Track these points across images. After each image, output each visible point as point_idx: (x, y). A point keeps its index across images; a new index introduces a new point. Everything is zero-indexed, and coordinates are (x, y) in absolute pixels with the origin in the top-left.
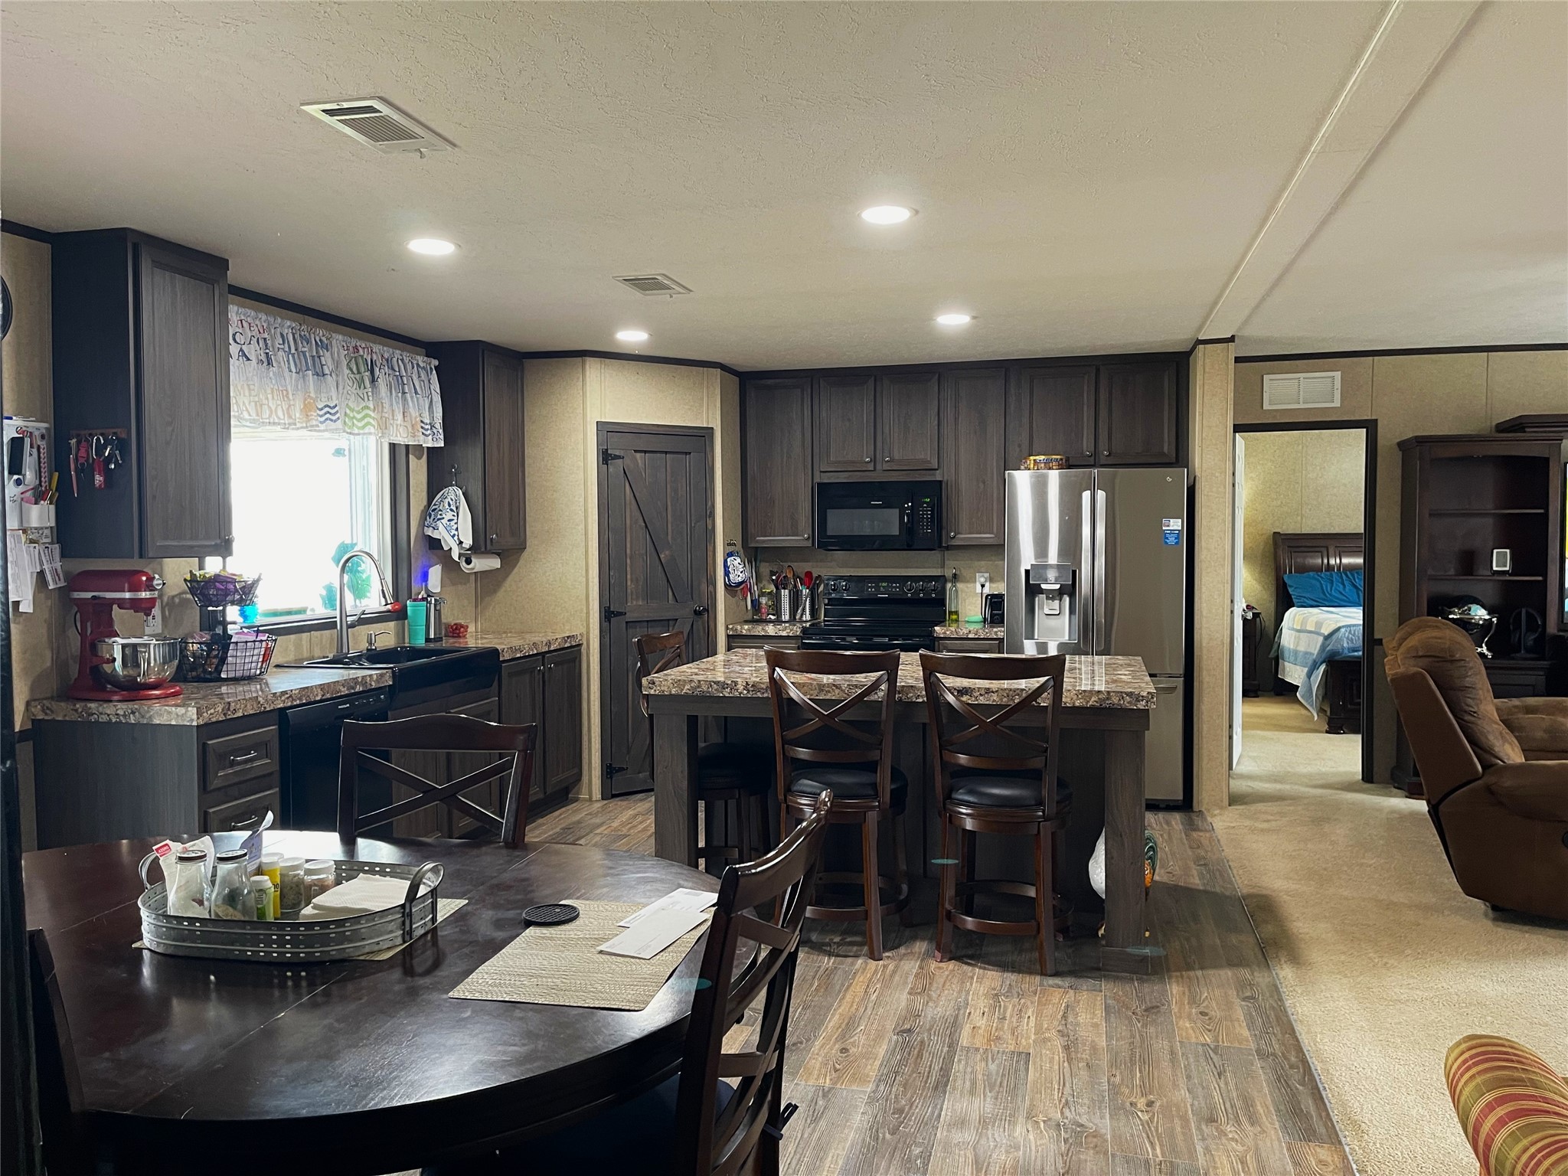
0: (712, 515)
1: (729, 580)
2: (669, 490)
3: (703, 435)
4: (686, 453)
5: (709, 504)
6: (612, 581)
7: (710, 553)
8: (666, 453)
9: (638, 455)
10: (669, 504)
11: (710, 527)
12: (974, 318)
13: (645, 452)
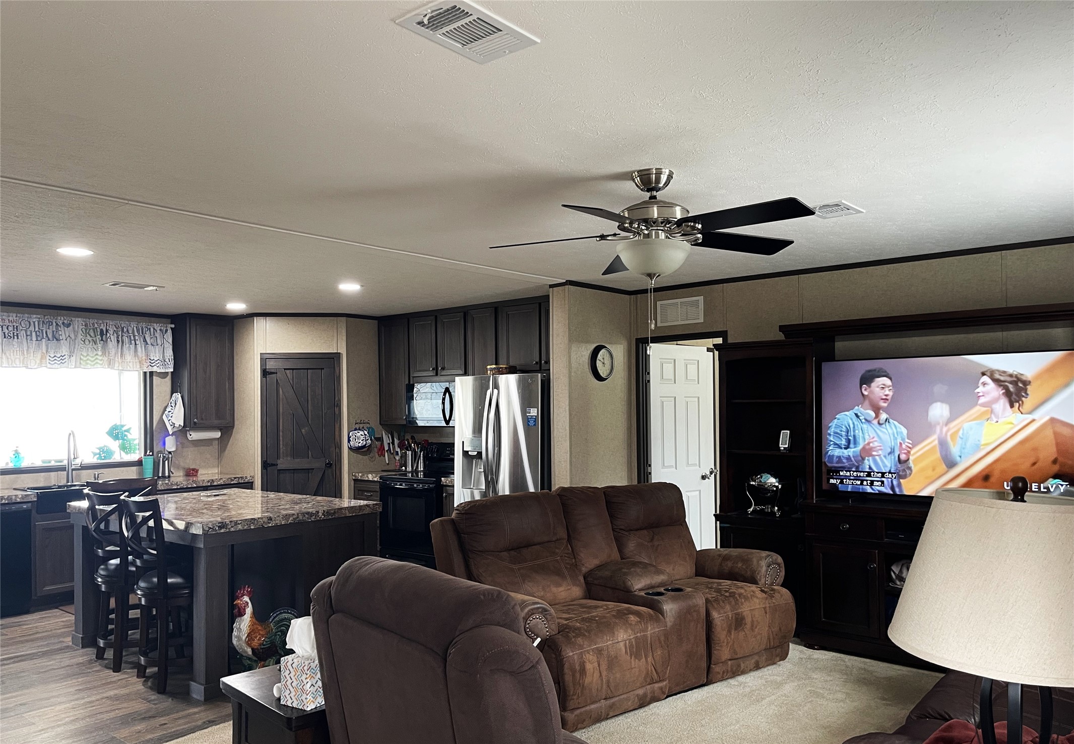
0: (339, 406)
1: (350, 446)
2: (309, 391)
3: (334, 358)
4: (322, 369)
5: (337, 399)
6: (268, 446)
7: (337, 429)
8: (308, 369)
9: (288, 371)
10: (309, 399)
11: (337, 413)
12: (362, 286)
13: (293, 369)
